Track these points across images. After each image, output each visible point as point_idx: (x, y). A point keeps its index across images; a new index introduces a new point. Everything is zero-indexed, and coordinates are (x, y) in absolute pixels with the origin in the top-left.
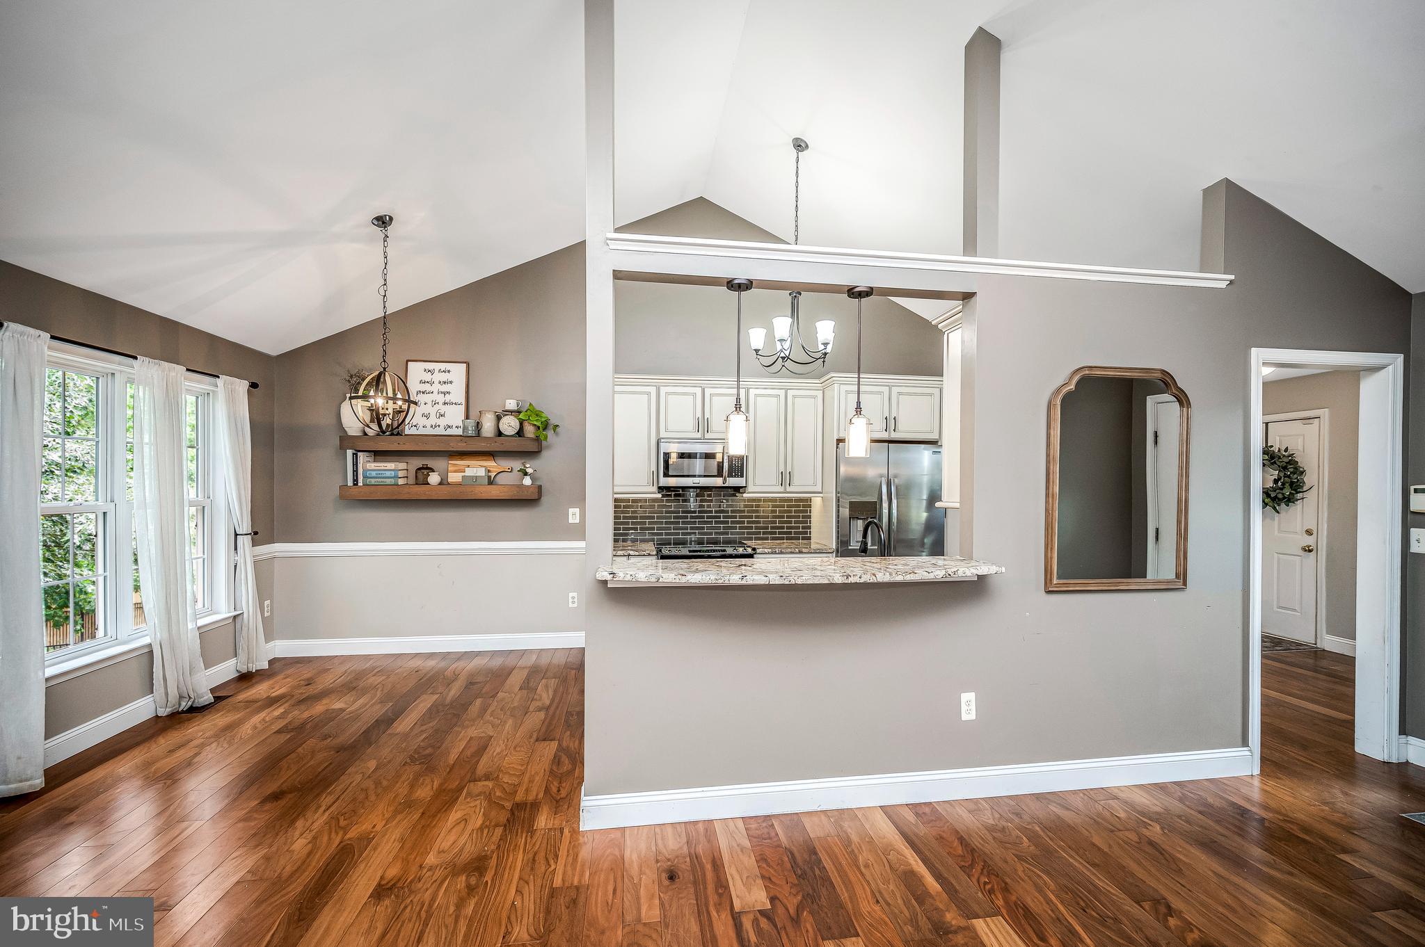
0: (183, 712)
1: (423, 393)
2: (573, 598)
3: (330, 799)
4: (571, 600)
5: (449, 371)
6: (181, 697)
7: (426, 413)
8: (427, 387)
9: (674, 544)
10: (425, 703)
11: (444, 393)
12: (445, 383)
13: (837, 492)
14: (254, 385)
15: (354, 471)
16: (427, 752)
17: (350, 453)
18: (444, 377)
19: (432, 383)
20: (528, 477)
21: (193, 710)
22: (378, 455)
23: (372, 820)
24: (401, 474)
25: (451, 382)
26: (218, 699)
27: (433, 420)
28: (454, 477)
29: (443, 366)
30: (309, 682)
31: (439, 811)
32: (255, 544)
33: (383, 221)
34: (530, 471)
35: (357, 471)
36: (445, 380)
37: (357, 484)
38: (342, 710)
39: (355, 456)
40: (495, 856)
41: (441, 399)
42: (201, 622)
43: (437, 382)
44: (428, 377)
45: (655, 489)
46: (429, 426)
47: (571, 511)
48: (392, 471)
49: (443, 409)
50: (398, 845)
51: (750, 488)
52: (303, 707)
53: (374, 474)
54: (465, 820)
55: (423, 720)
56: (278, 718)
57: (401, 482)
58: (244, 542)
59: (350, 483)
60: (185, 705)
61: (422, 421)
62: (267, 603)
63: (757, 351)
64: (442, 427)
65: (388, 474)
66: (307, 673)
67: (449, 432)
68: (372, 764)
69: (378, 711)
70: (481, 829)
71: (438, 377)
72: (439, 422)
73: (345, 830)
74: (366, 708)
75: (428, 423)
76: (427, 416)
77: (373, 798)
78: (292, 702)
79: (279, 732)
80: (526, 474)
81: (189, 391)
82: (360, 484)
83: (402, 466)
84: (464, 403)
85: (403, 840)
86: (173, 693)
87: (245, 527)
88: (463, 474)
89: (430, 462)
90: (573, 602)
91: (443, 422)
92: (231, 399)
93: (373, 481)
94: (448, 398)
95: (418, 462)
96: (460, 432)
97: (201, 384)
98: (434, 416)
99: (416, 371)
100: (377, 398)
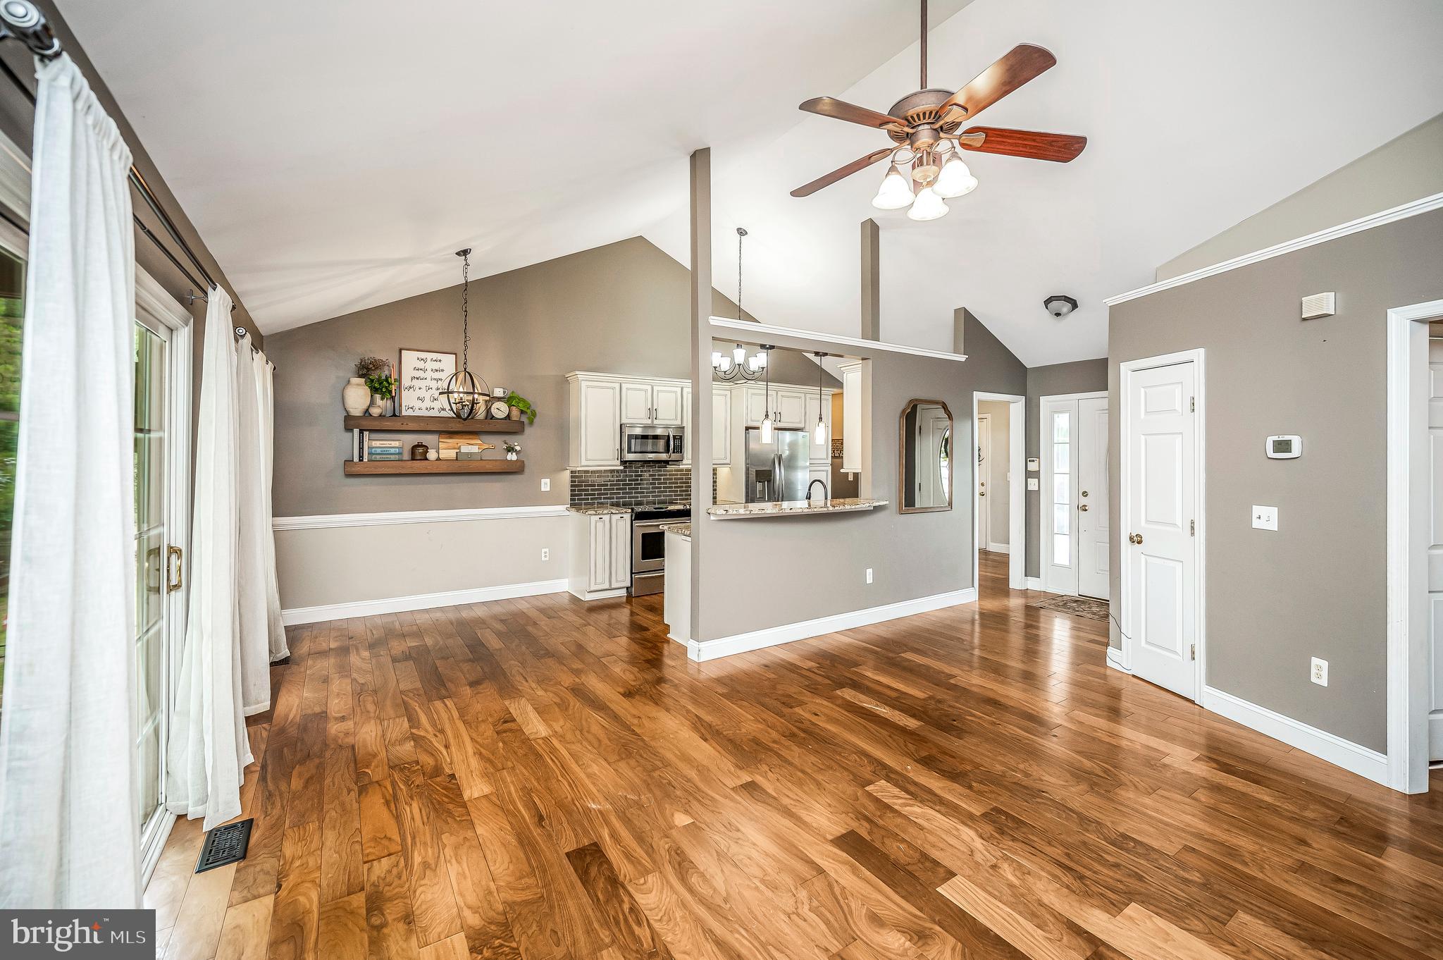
1: (417, 379)
2: (545, 553)
4: (543, 555)
5: (440, 361)
7: (421, 396)
8: (419, 374)
9: (623, 505)
11: (437, 380)
12: (437, 371)
13: (747, 464)
15: (360, 448)
17: (356, 431)
18: (436, 365)
19: (423, 370)
24: (396, 451)
25: (443, 370)
27: (428, 403)
28: (449, 454)
29: (435, 356)
33: (465, 253)
34: (518, 448)
35: (363, 448)
36: (437, 368)
37: (362, 460)
39: (361, 434)
41: (434, 385)
43: (429, 370)
44: (421, 365)
45: (621, 462)
46: (424, 409)
47: (543, 481)
48: (397, 448)
49: (437, 394)
51: (686, 461)
53: (379, 451)
57: (397, 458)
59: (356, 459)
61: (418, 404)
64: (436, 409)
65: (392, 451)
67: (443, 414)
71: (430, 365)
72: (433, 405)
75: (424, 405)
76: (421, 399)
80: (512, 450)
82: (365, 460)
83: (399, 443)
88: (457, 451)
90: (545, 556)
91: (436, 405)
93: (378, 457)
94: (440, 384)
98: (427, 399)
99: (410, 359)
100: (452, 393)
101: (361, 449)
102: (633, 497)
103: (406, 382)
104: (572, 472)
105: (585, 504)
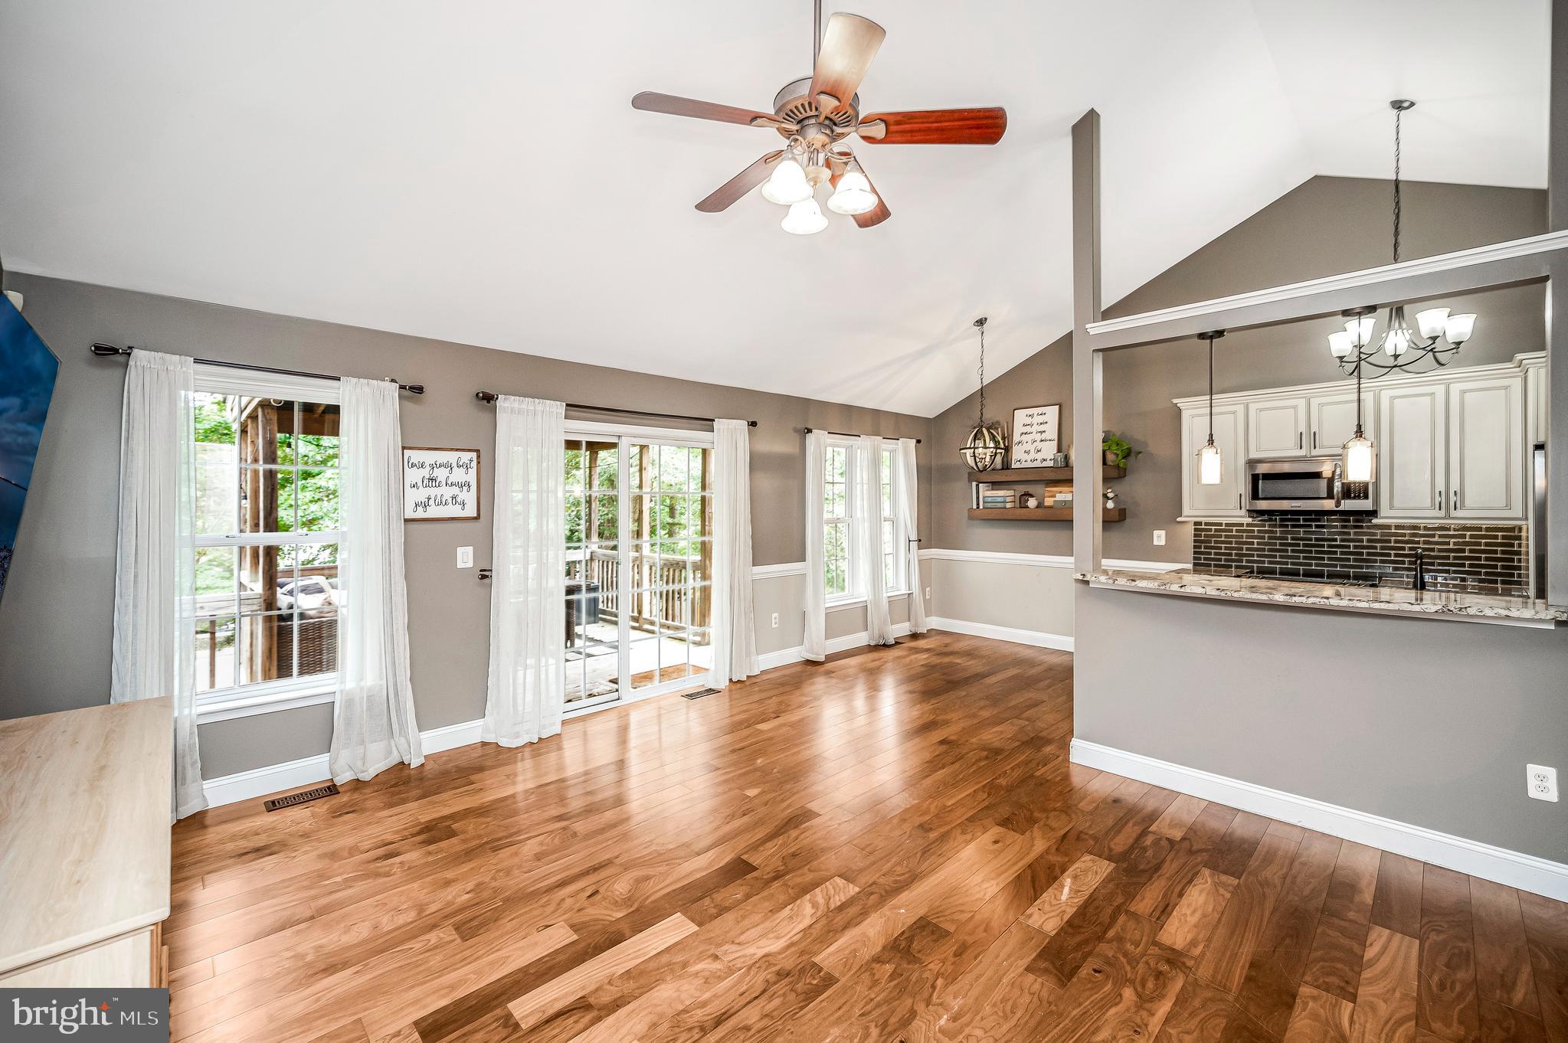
0: (880, 645)
1: (1026, 433)
3: (935, 701)
5: (1046, 414)
6: (880, 637)
7: (1028, 449)
8: (1028, 429)
10: (1013, 672)
11: (1041, 432)
12: (1041, 424)
14: (919, 441)
15: (976, 497)
16: (998, 697)
17: (974, 484)
18: (1041, 419)
19: (1031, 425)
20: (1110, 501)
21: (884, 645)
22: (995, 485)
23: (953, 716)
24: (1008, 499)
25: (1048, 422)
26: (897, 643)
27: (1032, 455)
28: (1049, 502)
29: (1042, 410)
30: (946, 645)
31: (989, 724)
32: (919, 548)
33: (981, 322)
34: (1111, 495)
36: (1042, 421)
37: (978, 507)
38: (959, 664)
39: (977, 486)
40: (1008, 752)
41: (1038, 437)
42: (890, 594)
43: (1036, 424)
44: (1028, 420)
45: (1243, 512)
46: (1030, 460)
47: (1156, 533)
48: (1004, 496)
49: (1040, 445)
50: (960, 729)
51: (1384, 510)
52: (939, 657)
53: (990, 499)
54: (1002, 732)
55: (1004, 681)
56: (925, 659)
57: (1008, 505)
58: (914, 545)
59: (975, 507)
60: (882, 642)
61: (1024, 457)
62: (928, 589)
63: (1341, 358)
64: (1039, 460)
65: (999, 499)
66: (947, 640)
67: (1045, 464)
68: (964, 693)
69: (980, 669)
70: (1009, 739)
71: (1038, 419)
72: (1037, 456)
73: (937, 715)
74: (974, 666)
75: (1029, 457)
76: (1027, 452)
77: (957, 707)
78: (935, 652)
79: (922, 665)
80: (1108, 498)
81: (886, 450)
82: (981, 507)
83: (1011, 493)
84: (1056, 439)
85: (964, 729)
86: (876, 632)
87: (914, 537)
88: (1053, 499)
89: (1030, 489)
91: (1039, 456)
92: (906, 454)
93: (989, 505)
94: (1044, 436)
95: (1022, 489)
96: (1051, 464)
97: (890, 445)
98: (1032, 451)
99: (1021, 416)
100: (977, 448)
101: (978, 498)
102: (1301, 564)
103: (1016, 438)
104: (1196, 524)
105: (1215, 566)
